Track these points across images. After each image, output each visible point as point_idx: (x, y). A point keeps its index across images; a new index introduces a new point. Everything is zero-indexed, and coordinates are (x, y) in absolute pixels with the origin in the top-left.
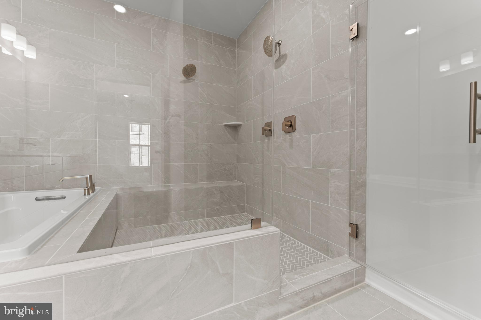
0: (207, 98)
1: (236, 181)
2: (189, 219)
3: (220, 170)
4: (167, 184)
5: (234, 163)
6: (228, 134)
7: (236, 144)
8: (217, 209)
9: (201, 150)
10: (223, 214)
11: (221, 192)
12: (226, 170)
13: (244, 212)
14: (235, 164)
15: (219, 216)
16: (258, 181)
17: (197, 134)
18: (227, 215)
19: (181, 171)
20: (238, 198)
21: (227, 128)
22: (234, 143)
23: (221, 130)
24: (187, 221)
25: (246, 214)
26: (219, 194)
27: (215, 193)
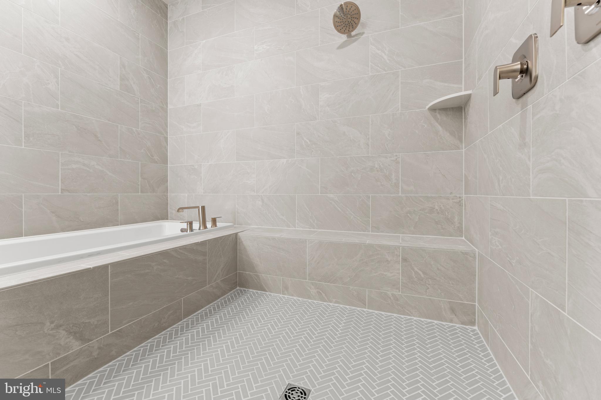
0: (388, 61)
1: (463, 238)
2: (334, 300)
3: (420, 210)
4: (317, 229)
5: (458, 196)
6: (440, 128)
7: (464, 150)
8: (393, 295)
9: (377, 168)
10: (407, 312)
11: (405, 260)
12: (435, 210)
13: (473, 323)
14: (460, 198)
15: (399, 312)
16: (500, 247)
17: (368, 138)
18: (419, 317)
19: (339, 209)
20: (452, 284)
21: (438, 116)
22: (458, 148)
23: (422, 121)
24: (331, 302)
25: (473, 331)
26: (399, 264)
27: (389, 259)
